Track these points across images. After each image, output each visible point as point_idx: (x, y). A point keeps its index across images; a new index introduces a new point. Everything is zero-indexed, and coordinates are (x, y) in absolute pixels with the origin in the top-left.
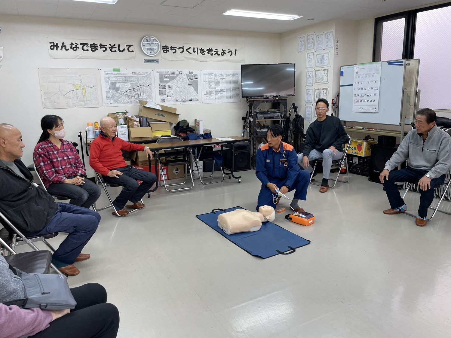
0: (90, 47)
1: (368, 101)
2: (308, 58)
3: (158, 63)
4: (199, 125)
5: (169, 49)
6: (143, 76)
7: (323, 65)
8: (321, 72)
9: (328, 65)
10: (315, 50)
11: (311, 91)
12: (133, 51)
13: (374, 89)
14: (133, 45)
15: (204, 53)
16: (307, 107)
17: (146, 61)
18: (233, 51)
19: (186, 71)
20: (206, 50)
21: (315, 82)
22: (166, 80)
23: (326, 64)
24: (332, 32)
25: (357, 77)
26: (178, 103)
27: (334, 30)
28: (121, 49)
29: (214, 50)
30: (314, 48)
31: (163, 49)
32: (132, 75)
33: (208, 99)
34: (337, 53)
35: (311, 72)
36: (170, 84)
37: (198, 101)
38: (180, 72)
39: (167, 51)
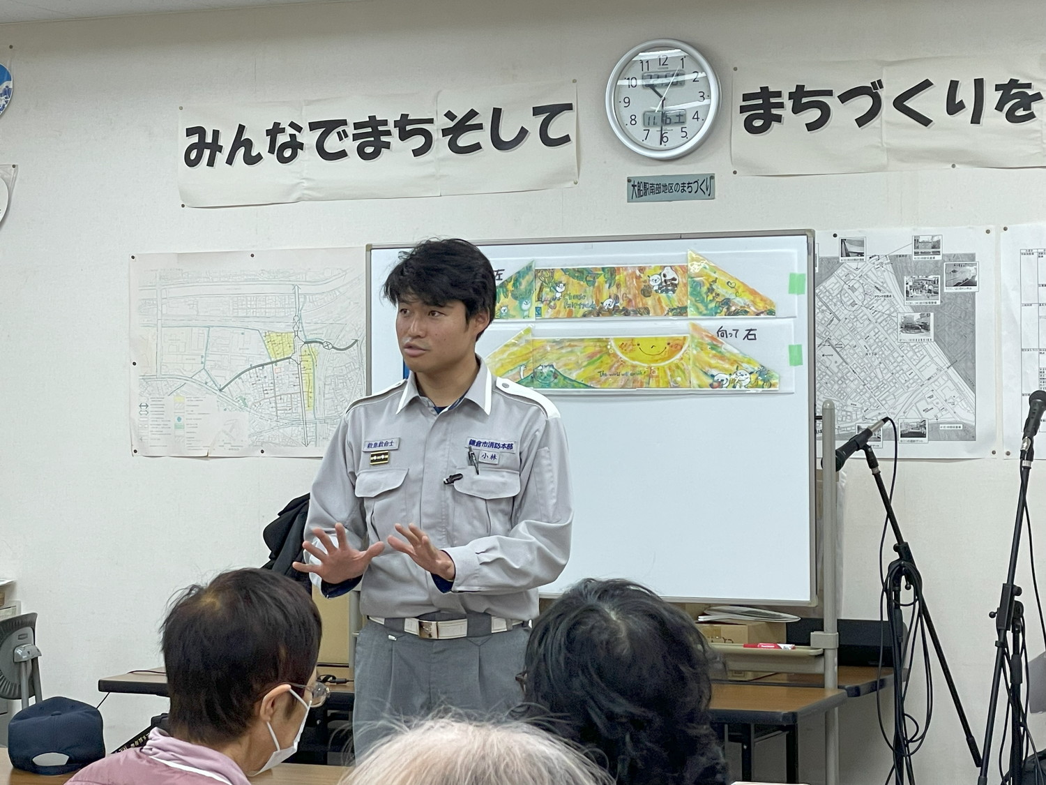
0: (356, 137)
3: (711, 196)
5: (781, 105)
12: (566, 139)
14: (569, 107)
15: (1028, 108)
17: (641, 190)
19: (890, 238)
31: (743, 109)
37: (974, 438)
38: (851, 248)
39: (771, 119)
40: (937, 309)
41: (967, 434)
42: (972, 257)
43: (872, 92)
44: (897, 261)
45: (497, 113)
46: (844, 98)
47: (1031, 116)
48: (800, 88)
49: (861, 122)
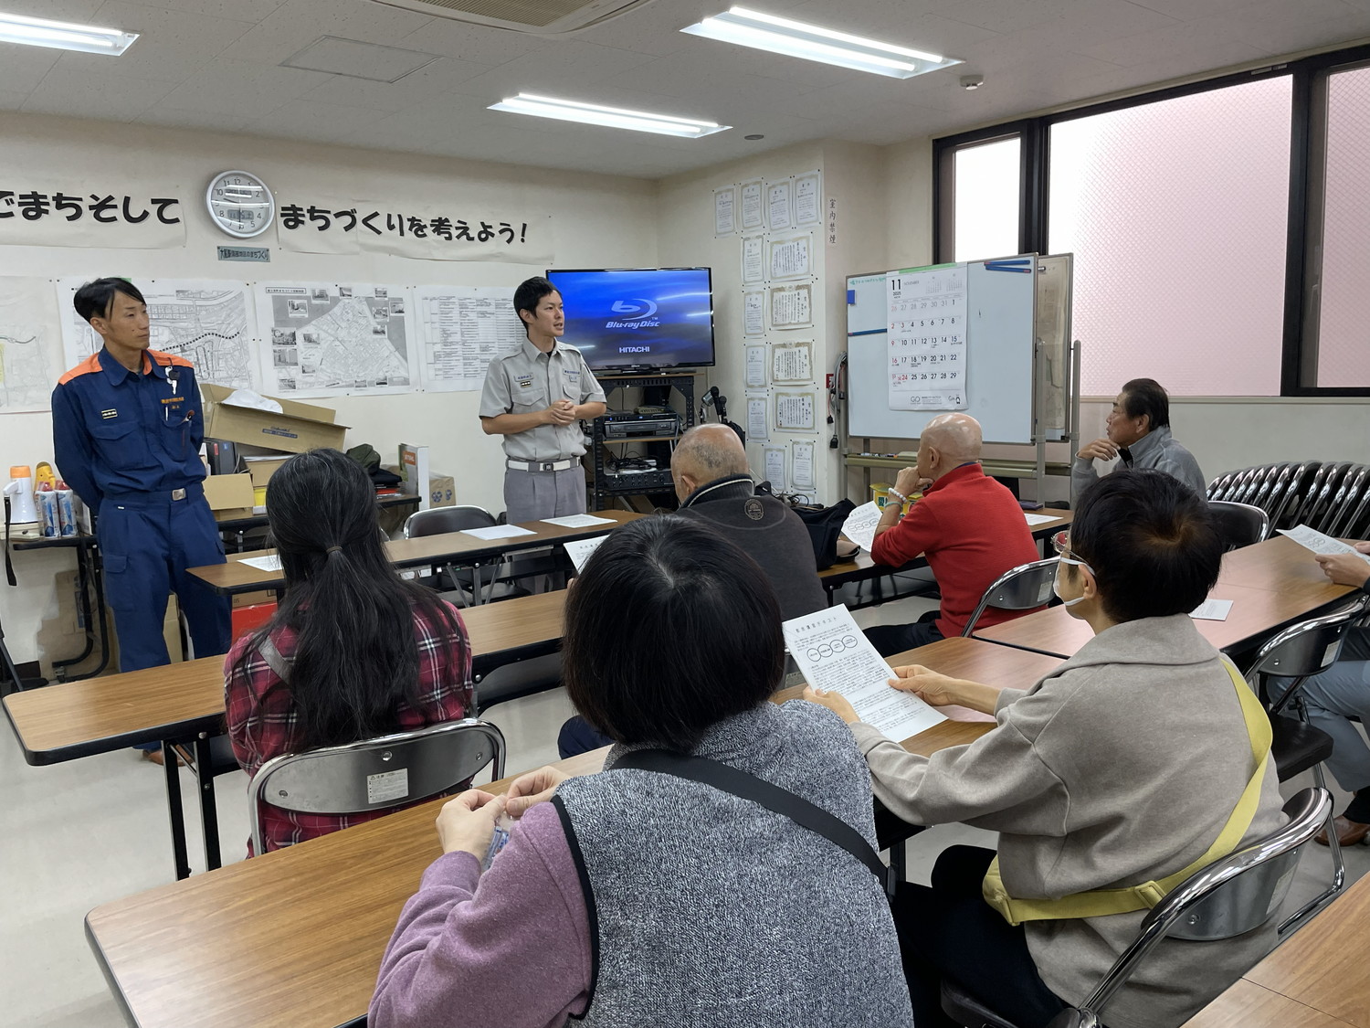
0: (20, 204)
1: (933, 376)
2: (746, 254)
3: (268, 260)
4: (414, 463)
5: (303, 215)
6: (215, 302)
7: (793, 273)
8: (790, 294)
9: (808, 273)
10: (767, 230)
11: (761, 350)
12: (176, 220)
13: (949, 340)
14: (176, 201)
15: (422, 231)
16: (752, 399)
17: (226, 254)
18: (517, 229)
19: (364, 288)
20: (428, 223)
21: (774, 325)
22: (298, 315)
23: (801, 270)
24: (816, 177)
25: (898, 306)
26: (341, 392)
27: (822, 170)
28: (135, 213)
29: (454, 222)
30: (762, 223)
31: (282, 215)
32: (174, 301)
33: (442, 377)
34: (833, 238)
35: (757, 296)
36: (310, 329)
37: (409, 384)
38: (345, 292)
39: (298, 222)
40: (387, 324)
41: (406, 382)
42: (401, 299)
43: (351, 214)
44: (368, 299)
45: (127, 200)
46: (338, 215)
47: (425, 235)
48: (313, 208)
49: (347, 229)
